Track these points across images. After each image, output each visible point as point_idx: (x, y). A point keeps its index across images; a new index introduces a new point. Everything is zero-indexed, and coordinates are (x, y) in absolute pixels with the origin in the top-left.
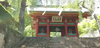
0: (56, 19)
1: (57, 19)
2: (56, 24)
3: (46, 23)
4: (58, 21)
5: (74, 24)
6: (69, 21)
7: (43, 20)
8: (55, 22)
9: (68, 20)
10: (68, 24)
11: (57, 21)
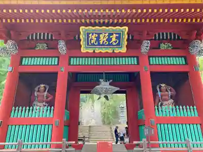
0: (98, 38)
1: (103, 39)
2: (100, 61)
3: (55, 61)
4: (110, 51)
5: (181, 61)
6: (159, 48)
7: (41, 47)
8: (94, 55)
9: (155, 47)
10: (153, 61)
11: (104, 51)
